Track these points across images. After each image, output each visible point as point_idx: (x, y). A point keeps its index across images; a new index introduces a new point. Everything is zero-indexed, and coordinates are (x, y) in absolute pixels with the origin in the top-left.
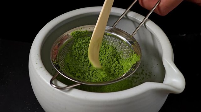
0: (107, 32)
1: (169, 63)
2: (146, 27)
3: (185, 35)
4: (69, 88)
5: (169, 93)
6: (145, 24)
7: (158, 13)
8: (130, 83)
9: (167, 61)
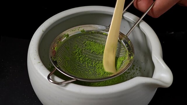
0: (104, 32)
1: (158, 59)
2: (140, 27)
3: (173, 33)
4: (65, 83)
5: (158, 87)
6: (138, 25)
7: (151, 15)
8: (122, 78)
9: (156, 58)
